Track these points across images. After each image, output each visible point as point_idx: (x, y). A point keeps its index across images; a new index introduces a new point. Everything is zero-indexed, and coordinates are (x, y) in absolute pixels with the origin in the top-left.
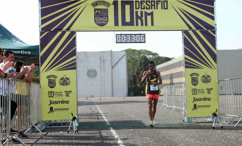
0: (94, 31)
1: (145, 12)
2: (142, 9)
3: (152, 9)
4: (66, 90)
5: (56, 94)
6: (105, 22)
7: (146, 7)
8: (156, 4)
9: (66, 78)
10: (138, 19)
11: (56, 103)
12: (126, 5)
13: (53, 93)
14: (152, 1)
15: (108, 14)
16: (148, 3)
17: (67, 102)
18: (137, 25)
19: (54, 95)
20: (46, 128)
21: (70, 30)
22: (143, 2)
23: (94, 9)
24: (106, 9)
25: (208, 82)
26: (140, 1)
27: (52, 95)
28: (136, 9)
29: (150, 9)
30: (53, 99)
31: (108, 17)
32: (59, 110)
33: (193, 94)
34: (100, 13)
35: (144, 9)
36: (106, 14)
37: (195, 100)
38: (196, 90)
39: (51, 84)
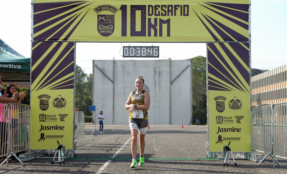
0: (97, 42)
1: (160, 19)
2: (156, 15)
3: (168, 15)
4: (61, 113)
5: (49, 118)
6: (110, 31)
7: (162, 13)
8: (174, 9)
9: (62, 98)
10: (152, 28)
11: (49, 129)
12: (136, 11)
13: (45, 117)
14: (169, 6)
15: (114, 22)
16: (164, 8)
17: (61, 128)
18: (149, 35)
19: (47, 119)
20: (35, 158)
21: (68, 40)
22: (157, 7)
23: (98, 15)
24: (112, 16)
25: (238, 107)
26: (154, 6)
27: (44, 119)
28: (149, 15)
29: (166, 16)
30: (45, 124)
31: (114, 25)
32: (51, 138)
33: (218, 123)
34: (105, 20)
35: (159, 15)
36: (111, 21)
37: (220, 130)
38: (222, 118)
39: (43, 106)
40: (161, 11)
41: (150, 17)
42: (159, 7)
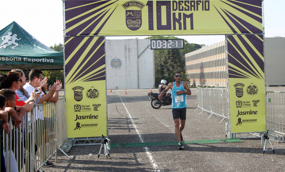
0: (126, 36)
1: (184, 14)
2: (180, 10)
3: (191, 10)
4: (95, 103)
5: (83, 108)
6: (138, 25)
7: (185, 8)
8: (196, 4)
9: (95, 89)
10: (176, 22)
11: (83, 118)
12: (162, 6)
13: (79, 107)
14: (191, 2)
15: (141, 17)
16: (187, 3)
17: (96, 117)
18: (175, 29)
19: (81, 109)
20: (73, 146)
21: (99, 35)
22: (181, 3)
23: (126, 10)
24: (139, 11)
25: (255, 93)
26: (178, 2)
27: (79, 109)
28: (174, 10)
29: (189, 10)
30: (79, 114)
31: (141, 19)
32: (86, 126)
33: (238, 107)
34: (133, 16)
35: (182, 10)
36: (139, 16)
37: (239, 113)
38: (241, 102)
39: (78, 97)
40: (185, 7)
41: (174, 12)
42: (183, 3)
